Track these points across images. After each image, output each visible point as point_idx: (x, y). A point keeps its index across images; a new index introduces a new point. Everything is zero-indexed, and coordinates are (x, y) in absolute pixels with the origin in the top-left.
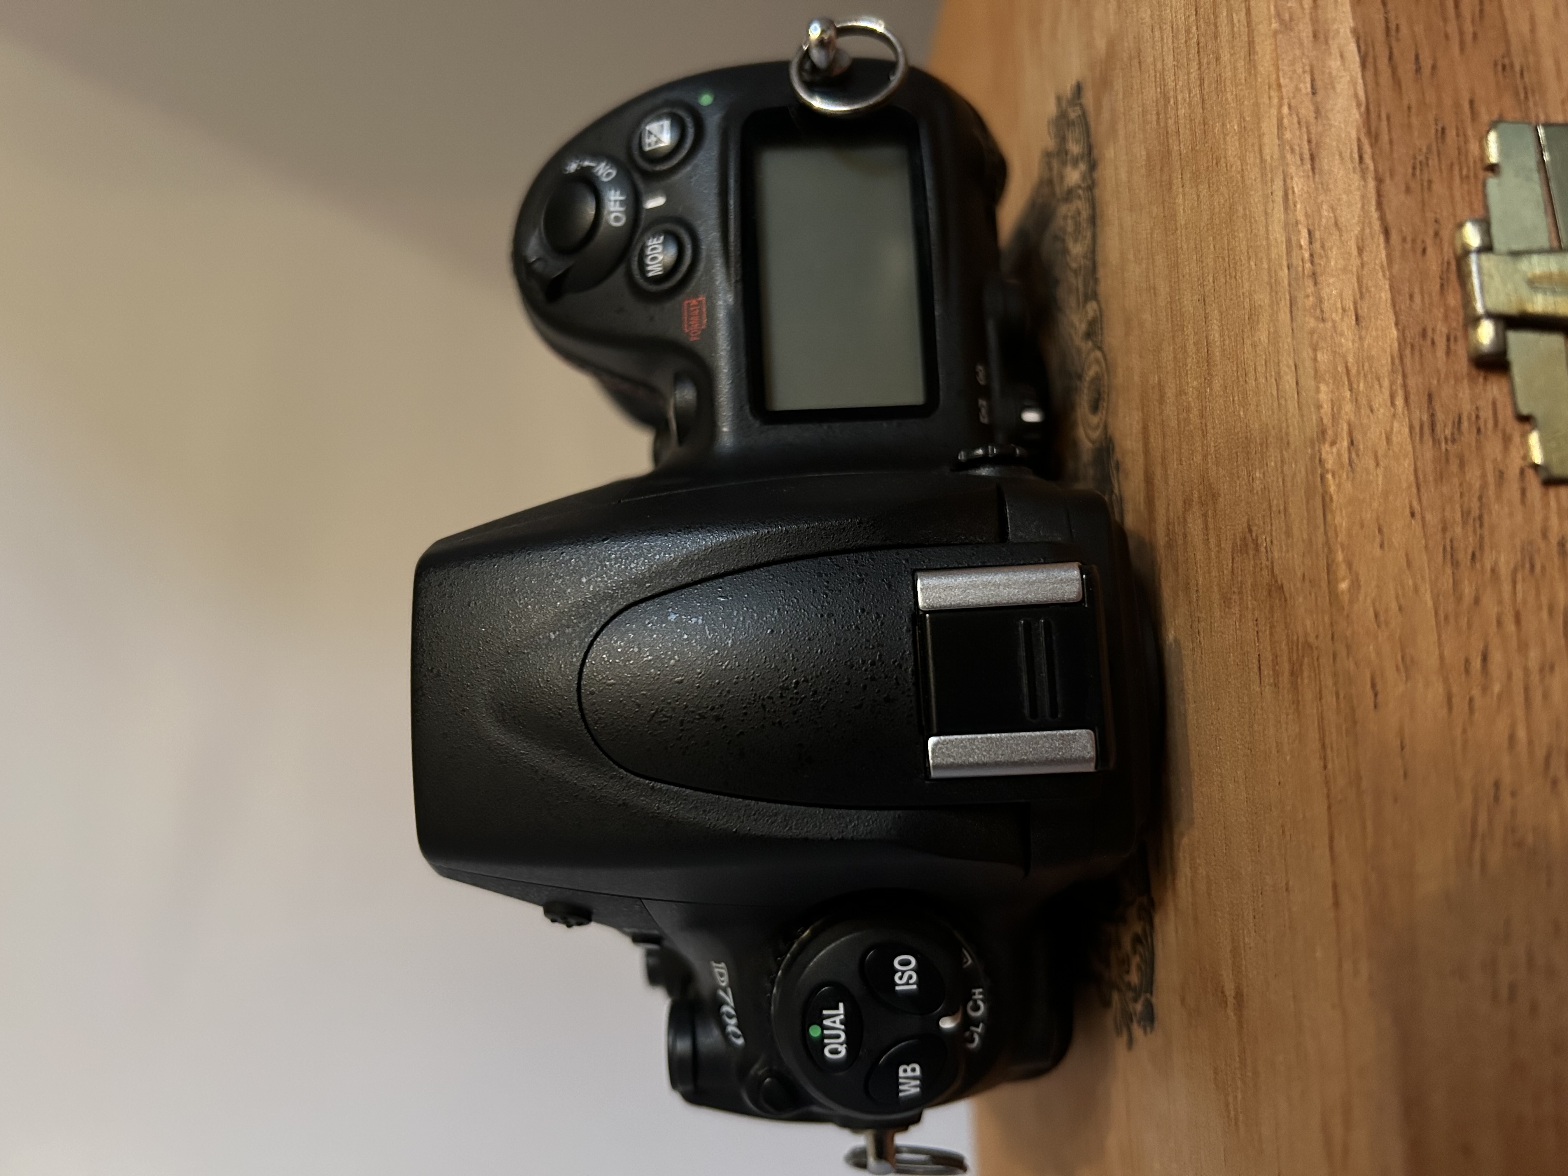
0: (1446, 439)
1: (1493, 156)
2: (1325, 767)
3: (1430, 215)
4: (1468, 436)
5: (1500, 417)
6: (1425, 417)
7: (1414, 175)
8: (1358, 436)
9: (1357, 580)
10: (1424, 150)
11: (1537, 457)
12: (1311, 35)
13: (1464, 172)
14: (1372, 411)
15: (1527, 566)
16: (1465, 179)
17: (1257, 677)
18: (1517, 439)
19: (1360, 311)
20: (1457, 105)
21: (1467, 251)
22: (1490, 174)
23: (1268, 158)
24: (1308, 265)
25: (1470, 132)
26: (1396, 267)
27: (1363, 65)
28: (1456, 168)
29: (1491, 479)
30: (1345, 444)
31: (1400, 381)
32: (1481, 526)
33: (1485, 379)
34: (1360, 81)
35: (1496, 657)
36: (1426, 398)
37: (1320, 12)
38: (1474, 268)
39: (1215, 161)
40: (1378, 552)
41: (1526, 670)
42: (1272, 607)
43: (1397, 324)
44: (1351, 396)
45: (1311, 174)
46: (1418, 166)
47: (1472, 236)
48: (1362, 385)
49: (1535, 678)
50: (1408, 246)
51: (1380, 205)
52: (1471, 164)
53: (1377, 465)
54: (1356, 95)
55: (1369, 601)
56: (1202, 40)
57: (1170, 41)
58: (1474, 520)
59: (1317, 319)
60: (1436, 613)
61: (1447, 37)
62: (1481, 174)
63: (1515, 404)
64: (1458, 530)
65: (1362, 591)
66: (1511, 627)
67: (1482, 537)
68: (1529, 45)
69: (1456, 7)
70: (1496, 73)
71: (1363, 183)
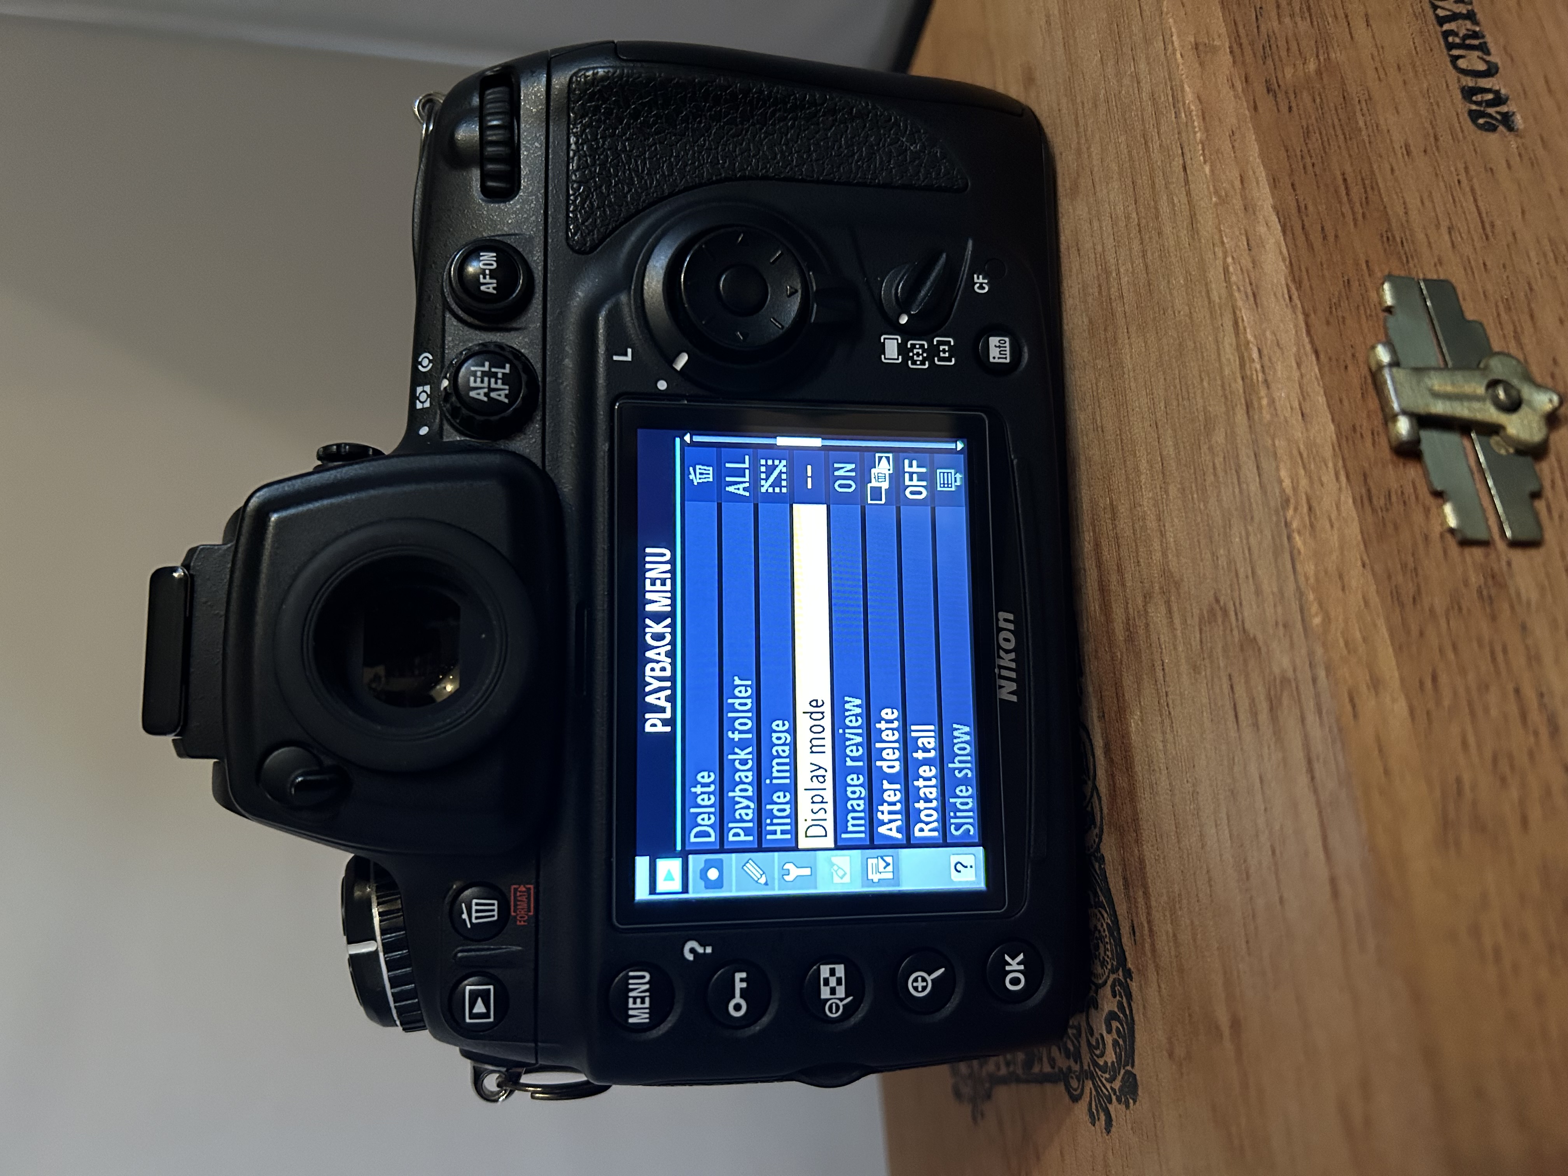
0: (1381, 509)
1: (1389, 299)
2: (1313, 779)
3: (1347, 342)
4: (1398, 507)
5: (1420, 493)
6: (1364, 491)
7: (1331, 312)
8: (1314, 504)
9: (1328, 615)
10: (1337, 295)
11: (1452, 522)
12: (1243, 208)
13: (1368, 312)
14: (1322, 485)
15: (1456, 607)
16: (1370, 316)
17: (1234, 723)
18: (1434, 510)
19: (1304, 411)
20: (1357, 264)
21: (1380, 367)
22: (1388, 314)
23: (1216, 299)
24: (1260, 375)
25: (1368, 284)
26: (1327, 380)
27: (1284, 232)
28: (1362, 308)
29: (1419, 540)
30: (1305, 510)
31: (1340, 464)
32: (1417, 575)
33: (1404, 464)
34: (1283, 243)
35: (1443, 679)
36: (1362, 476)
37: (1247, 191)
38: (1388, 379)
40: (1341, 594)
41: (1468, 690)
42: (1245, 660)
43: (1333, 420)
44: (1306, 472)
45: (1254, 307)
46: (1333, 306)
47: (1383, 355)
48: (1312, 466)
49: (1475, 695)
50: (1334, 363)
51: (1308, 332)
52: (1373, 306)
53: (1332, 526)
54: (1281, 253)
55: (1339, 634)
56: (1142, 221)
57: (1110, 229)
58: (1411, 571)
59: (1272, 414)
60: (1392, 642)
61: (1343, 214)
62: (1381, 314)
63: (1429, 483)
64: (1400, 578)
65: (1333, 625)
66: (1451, 655)
67: (1418, 586)
68: (1405, 224)
69: (1348, 194)
70: (1383, 242)
71: (1294, 316)
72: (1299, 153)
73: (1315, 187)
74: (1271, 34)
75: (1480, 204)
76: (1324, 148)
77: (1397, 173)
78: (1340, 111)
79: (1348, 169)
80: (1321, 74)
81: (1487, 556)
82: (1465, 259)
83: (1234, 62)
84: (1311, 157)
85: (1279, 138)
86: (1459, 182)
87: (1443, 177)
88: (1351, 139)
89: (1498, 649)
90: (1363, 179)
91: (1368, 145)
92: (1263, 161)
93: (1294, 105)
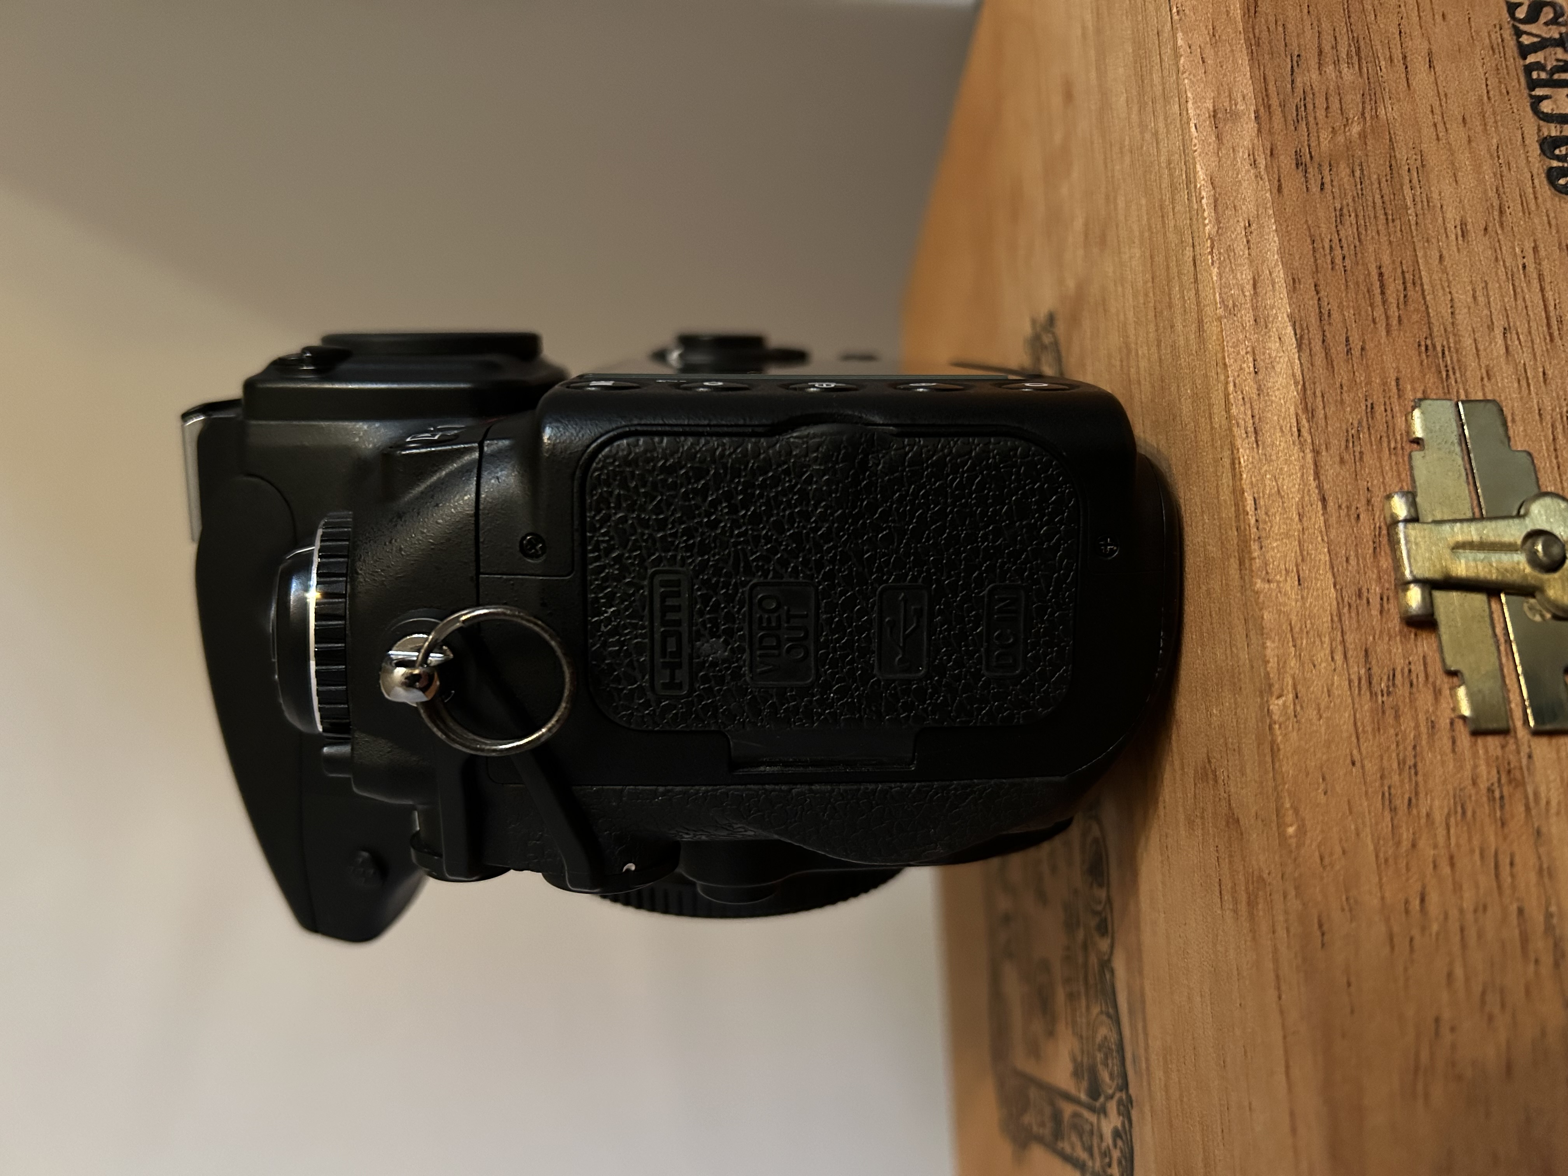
0: (1382, 691)
1: (1419, 431)
2: (1280, 998)
3: (1363, 484)
4: (1402, 690)
5: (1430, 670)
6: (1363, 671)
7: (1347, 447)
8: (1302, 690)
9: (1304, 825)
10: (1356, 425)
11: (1466, 710)
12: (1252, 319)
13: (1393, 445)
14: (1314, 666)
15: (1459, 809)
16: (1393, 451)
17: (1219, 900)
18: (1446, 692)
19: (1301, 573)
20: (1385, 383)
21: (1394, 522)
22: (1415, 446)
23: (1217, 426)
24: (1254, 530)
25: (1396, 408)
26: (1333, 534)
27: (1300, 347)
28: (1385, 441)
29: (1423, 729)
30: (1291, 696)
31: (1339, 638)
32: (1416, 774)
33: (1416, 635)
34: (1297, 361)
35: (1433, 898)
36: (1363, 653)
37: (1259, 299)
38: (1401, 536)
39: (1171, 417)
40: (1322, 799)
41: (1461, 911)
42: (1230, 838)
43: (1335, 585)
44: (1295, 652)
45: (1255, 446)
46: (1351, 439)
47: (1400, 507)
48: (1304, 642)
49: (1470, 916)
50: (1343, 513)
51: (1317, 475)
52: (1399, 438)
53: (1320, 716)
54: (1294, 375)
55: (1314, 845)
56: (1158, 305)
57: (1131, 300)
58: (1410, 768)
59: (1263, 580)
60: (1377, 857)
61: (1374, 320)
62: (1407, 447)
63: (1443, 660)
64: (1396, 778)
65: (1309, 834)
66: (1446, 870)
67: (1417, 784)
68: (1450, 328)
69: (1383, 293)
70: (1420, 353)
71: (1301, 454)
72: (1327, 246)
73: (1343, 287)
74: (1308, 89)
75: (1549, 295)
76: (1359, 234)
77: (1447, 262)
78: (1384, 184)
79: (1386, 259)
80: (1365, 137)
81: (1503, 747)
82: (1520, 368)
83: (1259, 131)
84: (1342, 247)
85: (1305, 227)
86: (1524, 267)
87: (1504, 262)
88: (1393, 221)
89: (1505, 861)
90: (1403, 272)
91: (1413, 227)
92: (1281, 258)
93: (1327, 180)
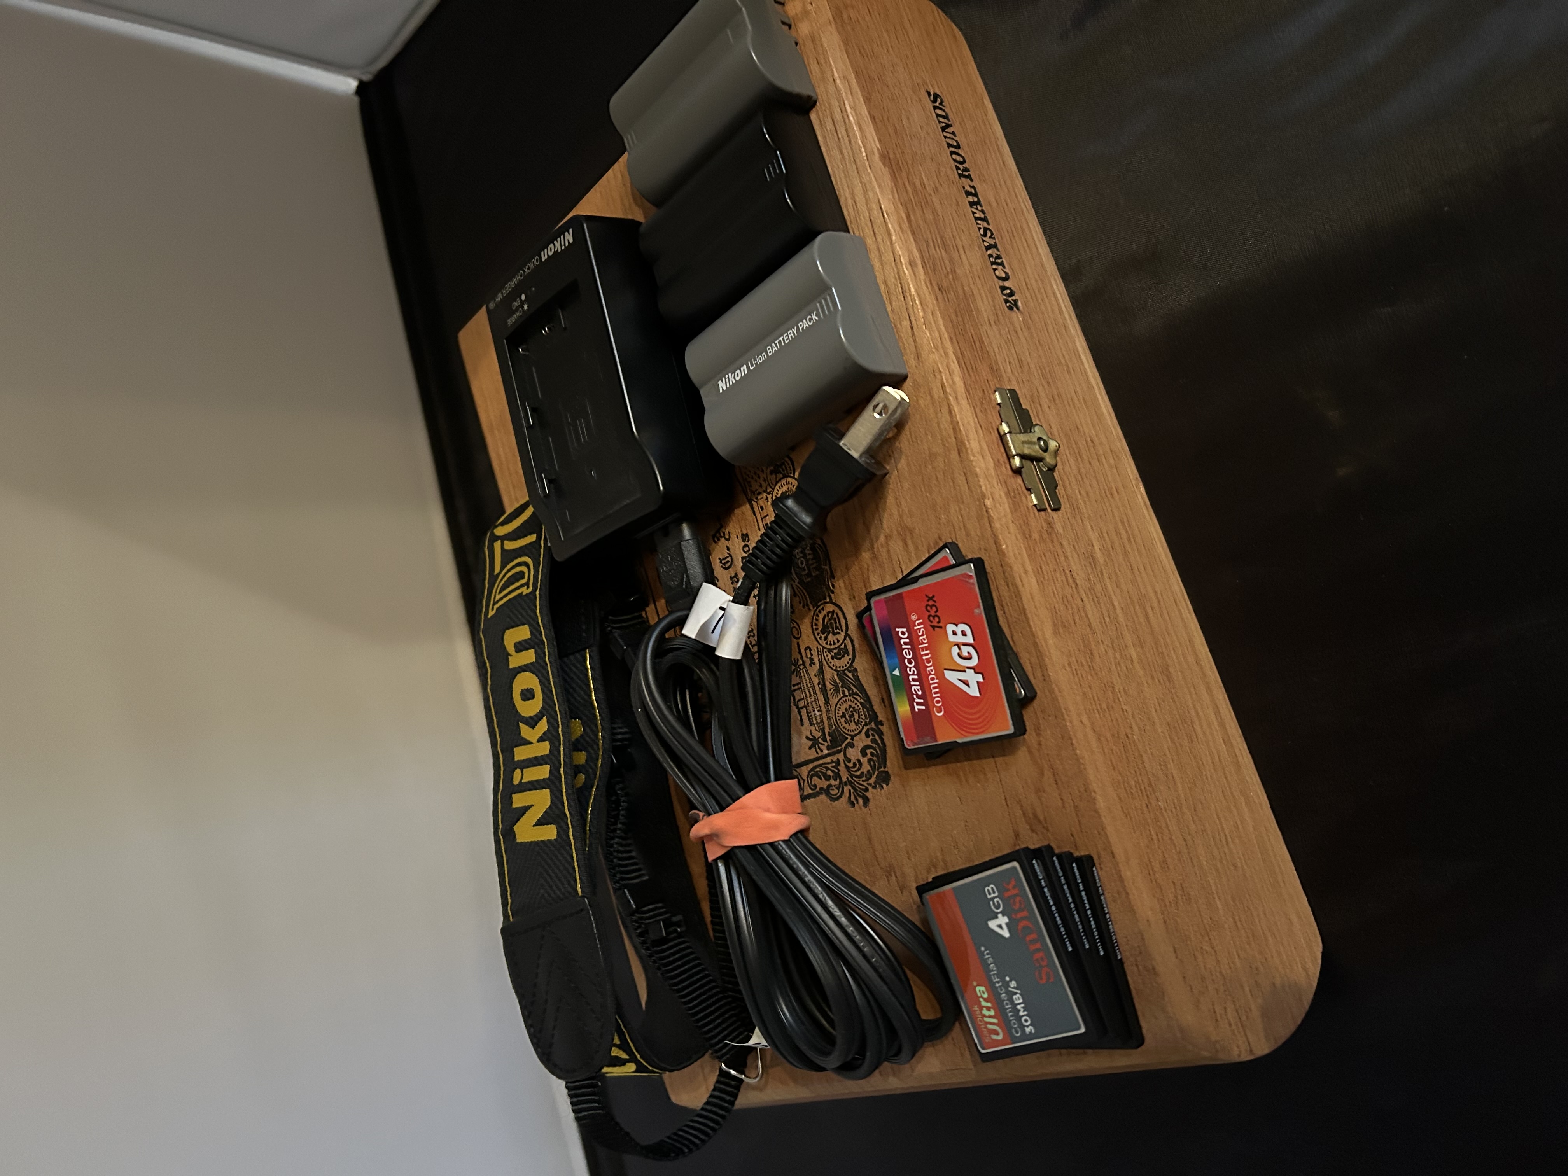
0: (1013, 497)
1: (999, 400)
5: (1024, 489)
6: (1007, 490)
7: (981, 405)
8: (994, 497)
9: (1006, 545)
10: (981, 398)
11: (1035, 502)
12: (943, 351)
13: (994, 406)
14: (994, 487)
15: (1041, 537)
18: (1029, 497)
19: (982, 452)
20: (984, 381)
21: (1006, 433)
22: (999, 406)
25: (990, 391)
26: (987, 438)
27: (958, 364)
28: (991, 404)
29: (1026, 509)
32: (1029, 525)
34: (959, 371)
35: (1043, 568)
36: (1005, 483)
37: (942, 345)
38: (1009, 438)
40: (1008, 535)
41: (1051, 571)
43: (991, 457)
47: (1006, 428)
48: (990, 480)
51: (976, 415)
52: (995, 403)
53: (1001, 506)
60: (1027, 555)
61: (975, 355)
63: (1026, 485)
64: (1024, 527)
65: (1009, 549)
66: (1044, 559)
67: (1030, 530)
68: (996, 361)
69: (976, 347)
70: (992, 372)
73: (965, 344)
74: (934, 257)
75: (1016, 350)
76: (963, 321)
77: (988, 334)
78: (964, 300)
79: (973, 333)
80: (955, 280)
81: (1046, 515)
82: (1018, 379)
83: (925, 273)
84: (960, 326)
85: (948, 316)
86: (1008, 338)
87: (1003, 336)
88: (970, 316)
89: (1056, 554)
90: (978, 337)
91: (976, 319)
92: (945, 328)
93: (949, 297)
